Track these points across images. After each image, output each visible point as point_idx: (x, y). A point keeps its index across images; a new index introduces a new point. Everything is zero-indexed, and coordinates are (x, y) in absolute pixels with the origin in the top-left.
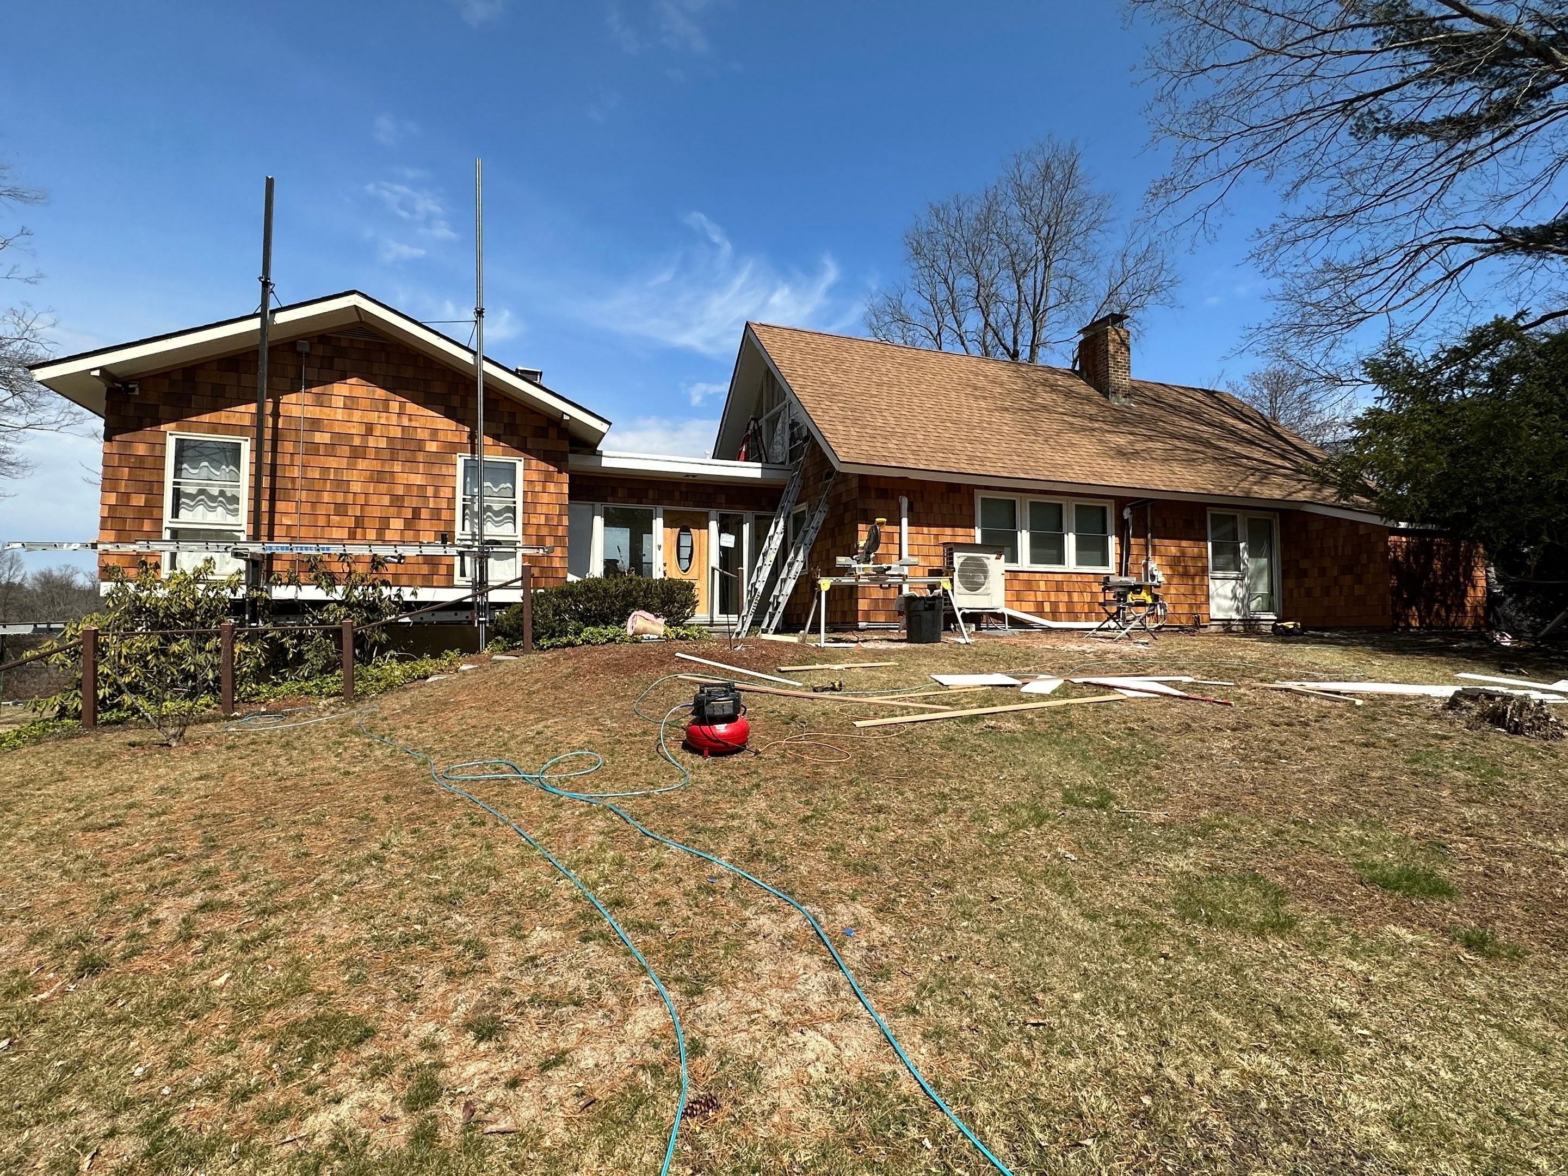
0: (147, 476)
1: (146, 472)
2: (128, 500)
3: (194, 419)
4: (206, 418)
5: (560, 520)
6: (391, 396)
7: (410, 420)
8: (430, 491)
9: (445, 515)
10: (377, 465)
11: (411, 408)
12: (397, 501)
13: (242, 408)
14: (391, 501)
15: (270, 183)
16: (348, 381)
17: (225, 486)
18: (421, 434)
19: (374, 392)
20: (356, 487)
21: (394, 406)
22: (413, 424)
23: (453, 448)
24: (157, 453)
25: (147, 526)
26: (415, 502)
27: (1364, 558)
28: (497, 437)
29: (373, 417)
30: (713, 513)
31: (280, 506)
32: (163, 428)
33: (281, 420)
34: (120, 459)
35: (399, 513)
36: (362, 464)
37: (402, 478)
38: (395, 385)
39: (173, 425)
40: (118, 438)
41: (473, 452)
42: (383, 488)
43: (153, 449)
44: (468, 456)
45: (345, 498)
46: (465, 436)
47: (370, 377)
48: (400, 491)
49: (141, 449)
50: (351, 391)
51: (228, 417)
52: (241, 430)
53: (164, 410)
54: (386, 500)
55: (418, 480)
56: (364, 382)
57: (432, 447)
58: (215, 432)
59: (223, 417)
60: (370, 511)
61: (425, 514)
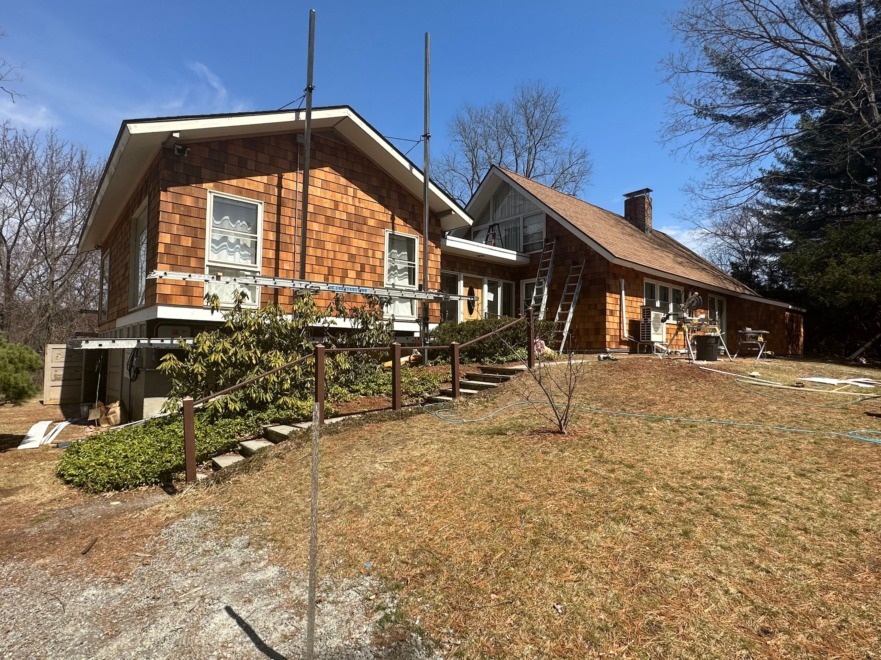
0: (192, 222)
1: (192, 220)
2: (179, 241)
3: (226, 182)
4: (234, 182)
5: (436, 279)
6: (349, 184)
7: (359, 202)
8: (370, 253)
9: (378, 270)
10: (340, 232)
11: (361, 194)
12: (352, 257)
13: (259, 178)
14: (349, 258)
15: (312, 16)
16: (325, 169)
17: (240, 235)
18: (366, 213)
19: (339, 179)
20: (329, 246)
21: (351, 191)
22: (362, 205)
23: (382, 225)
24: (201, 206)
25: (193, 263)
26: (363, 260)
27: (772, 322)
28: (405, 220)
29: (338, 197)
30: (486, 279)
31: (282, 255)
32: (205, 186)
33: (283, 190)
34: (173, 208)
35: (353, 266)
36: (332, 230)
37: (355, 242)
38: (351, 177)
39: (211, 185)
40: (171, 189)
41: (393, 229)
42: (344, 248)
43: (197, 202)
44: (390, 231)
45: (322, 253)
46: (389, 217)
47: (336, 168)
48: (354, 251)
49: (188, 201)
50: (326, 177)
51: (249, 184)
52: (257, 194)
53: (205, 172)
54: (346, 257)
55: (364, 244)
56: (334, 171)
57: (371, 222)
58: (240, 194)
59: (244, 183)
60: (337, 264)
61: (367, 268)
